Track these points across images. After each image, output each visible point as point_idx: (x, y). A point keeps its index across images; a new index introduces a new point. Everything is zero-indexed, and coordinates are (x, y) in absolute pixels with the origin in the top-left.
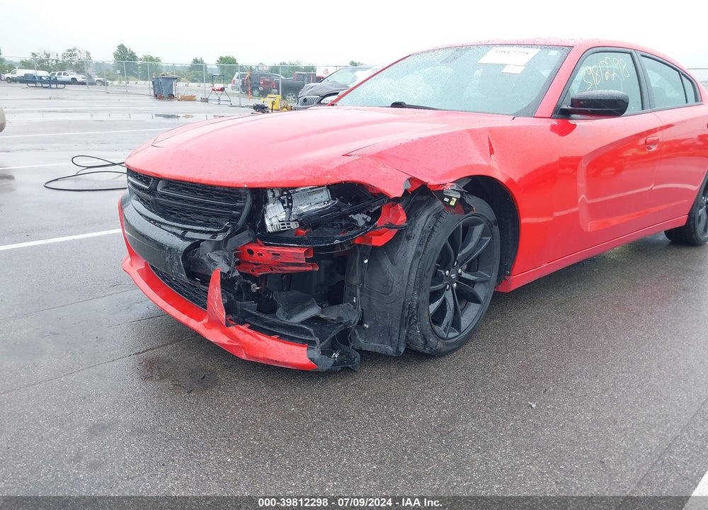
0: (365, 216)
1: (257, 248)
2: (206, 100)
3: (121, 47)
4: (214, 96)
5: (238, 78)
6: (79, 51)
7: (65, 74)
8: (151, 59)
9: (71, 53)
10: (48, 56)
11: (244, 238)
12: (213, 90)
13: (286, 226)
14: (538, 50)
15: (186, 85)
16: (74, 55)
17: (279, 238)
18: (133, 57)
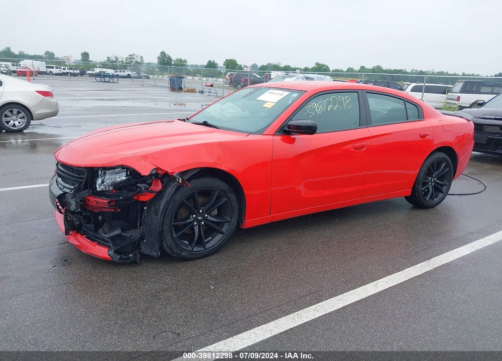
0: (146, 185)
1: (92, 199)
2: (202, 92)
3: (163, 53)
4: (207, 89)
5: (229, 76)
6: (136, 56)
7: (124, 72)
8: (181, 60)
9: (131, 57)
10: (117, 59)
11: (85, 193)
12: (206, 85)
13: (107, 188)
14: (288, 93)
15: (200, 79)
16: (133, 58)
17: (102, 194)
18: (170, 59)
